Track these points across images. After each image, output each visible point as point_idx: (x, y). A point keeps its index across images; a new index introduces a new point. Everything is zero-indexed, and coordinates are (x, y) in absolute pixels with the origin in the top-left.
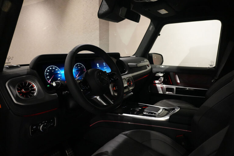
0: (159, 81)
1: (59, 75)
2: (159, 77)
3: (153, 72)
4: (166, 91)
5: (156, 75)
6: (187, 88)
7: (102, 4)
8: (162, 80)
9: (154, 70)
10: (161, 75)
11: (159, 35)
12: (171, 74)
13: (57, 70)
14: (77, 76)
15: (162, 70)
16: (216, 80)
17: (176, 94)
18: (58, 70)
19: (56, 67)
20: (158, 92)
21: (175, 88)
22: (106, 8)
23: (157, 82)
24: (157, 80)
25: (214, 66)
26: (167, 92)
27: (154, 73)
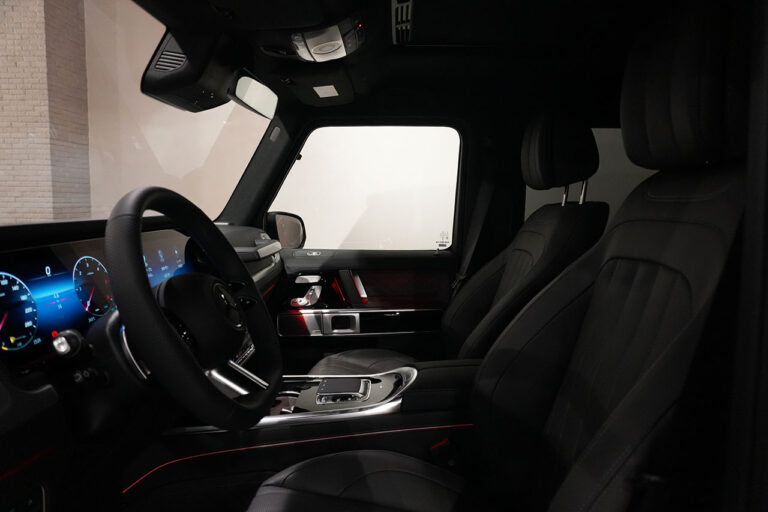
0: (307, 298)
1: (28, 310)
2: (309, 286)
3: (288, 272)
4: (333, 329)
5: (298, 281)
6: (395, 313)
7: (162, 46)
8: (318, 294)
9: (291, 266)
10: (314, 279)
11: (299, 157)
12: (344, 273)
13: (16, 288)
14: (86, 305)
15: (317, 265)
16: (464, 282)
17: (361, 332)
18: (22, 291)
19: (11, 276)
20: (309, 334)
21: (357, 316)
22: (176, 62)
23: (302, 301)
24: (302, 297)
25: (449, 245)
26: (335, 331)
27: (291, 275)
